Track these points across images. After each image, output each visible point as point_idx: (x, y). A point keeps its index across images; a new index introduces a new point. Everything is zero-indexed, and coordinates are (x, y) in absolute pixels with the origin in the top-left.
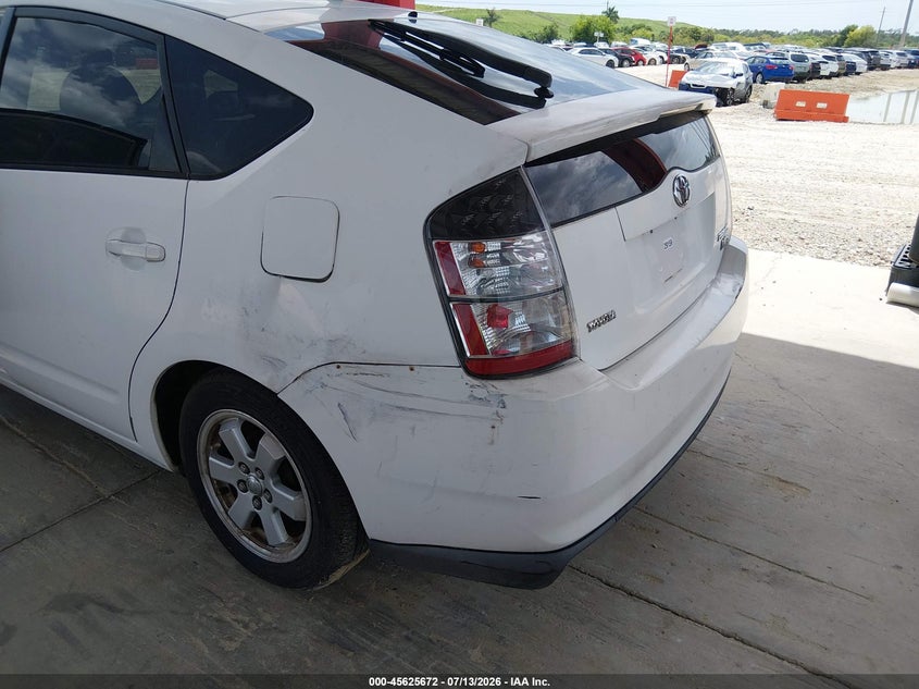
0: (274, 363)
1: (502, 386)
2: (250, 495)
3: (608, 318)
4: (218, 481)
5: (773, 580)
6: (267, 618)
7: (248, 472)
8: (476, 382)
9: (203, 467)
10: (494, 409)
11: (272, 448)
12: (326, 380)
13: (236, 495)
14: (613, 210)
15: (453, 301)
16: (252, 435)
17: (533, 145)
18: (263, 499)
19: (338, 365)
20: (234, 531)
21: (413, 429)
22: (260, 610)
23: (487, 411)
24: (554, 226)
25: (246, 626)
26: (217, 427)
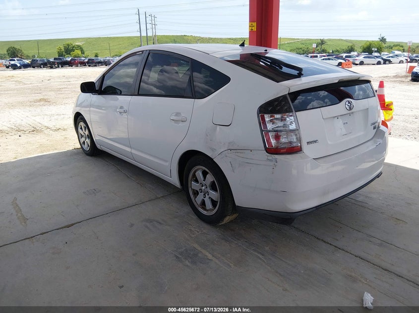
0: (213, 150)
1: (276, 156)
2: (203, 193)
3: (315, 141)
4: (194, 190)
5: (380, 245)
6: (205, 231)
7: (202, 186)
8: (269, 155)
9: (189, 185)
10: (274, 163)
11: (210, 178)
12: (227, 155)
13: (198, 194)
14: (319, 109)
15: (264, 132)
16: (205, 174)
17: (291, 88)
18: (206, 195)
19: (231, 150)
20: (197, 206)
21: (251, 169)
22: (202, 229)
23: (272, 164)
24: (296, 111)
25: (198, 232)
26: (195, 172)
